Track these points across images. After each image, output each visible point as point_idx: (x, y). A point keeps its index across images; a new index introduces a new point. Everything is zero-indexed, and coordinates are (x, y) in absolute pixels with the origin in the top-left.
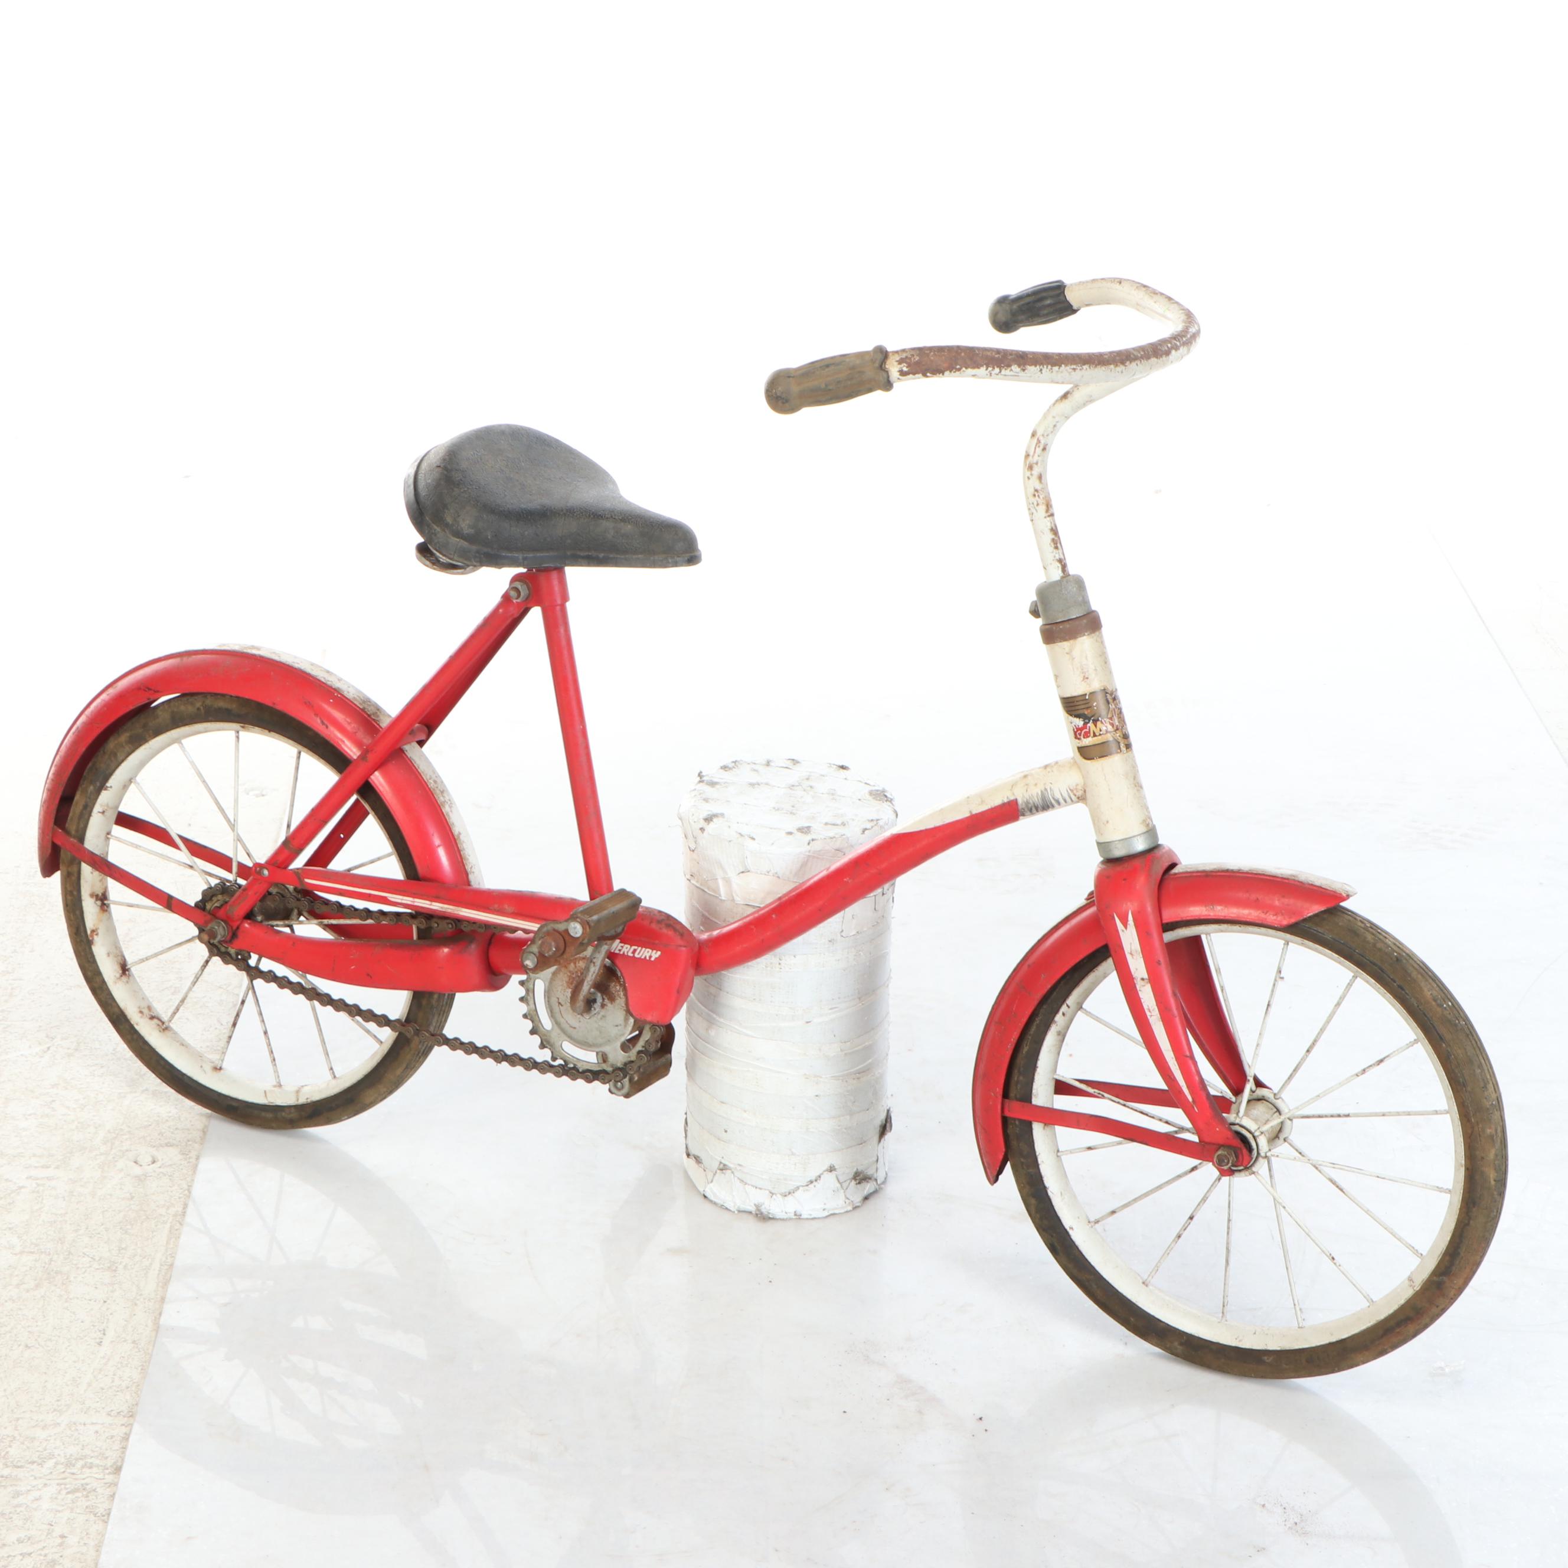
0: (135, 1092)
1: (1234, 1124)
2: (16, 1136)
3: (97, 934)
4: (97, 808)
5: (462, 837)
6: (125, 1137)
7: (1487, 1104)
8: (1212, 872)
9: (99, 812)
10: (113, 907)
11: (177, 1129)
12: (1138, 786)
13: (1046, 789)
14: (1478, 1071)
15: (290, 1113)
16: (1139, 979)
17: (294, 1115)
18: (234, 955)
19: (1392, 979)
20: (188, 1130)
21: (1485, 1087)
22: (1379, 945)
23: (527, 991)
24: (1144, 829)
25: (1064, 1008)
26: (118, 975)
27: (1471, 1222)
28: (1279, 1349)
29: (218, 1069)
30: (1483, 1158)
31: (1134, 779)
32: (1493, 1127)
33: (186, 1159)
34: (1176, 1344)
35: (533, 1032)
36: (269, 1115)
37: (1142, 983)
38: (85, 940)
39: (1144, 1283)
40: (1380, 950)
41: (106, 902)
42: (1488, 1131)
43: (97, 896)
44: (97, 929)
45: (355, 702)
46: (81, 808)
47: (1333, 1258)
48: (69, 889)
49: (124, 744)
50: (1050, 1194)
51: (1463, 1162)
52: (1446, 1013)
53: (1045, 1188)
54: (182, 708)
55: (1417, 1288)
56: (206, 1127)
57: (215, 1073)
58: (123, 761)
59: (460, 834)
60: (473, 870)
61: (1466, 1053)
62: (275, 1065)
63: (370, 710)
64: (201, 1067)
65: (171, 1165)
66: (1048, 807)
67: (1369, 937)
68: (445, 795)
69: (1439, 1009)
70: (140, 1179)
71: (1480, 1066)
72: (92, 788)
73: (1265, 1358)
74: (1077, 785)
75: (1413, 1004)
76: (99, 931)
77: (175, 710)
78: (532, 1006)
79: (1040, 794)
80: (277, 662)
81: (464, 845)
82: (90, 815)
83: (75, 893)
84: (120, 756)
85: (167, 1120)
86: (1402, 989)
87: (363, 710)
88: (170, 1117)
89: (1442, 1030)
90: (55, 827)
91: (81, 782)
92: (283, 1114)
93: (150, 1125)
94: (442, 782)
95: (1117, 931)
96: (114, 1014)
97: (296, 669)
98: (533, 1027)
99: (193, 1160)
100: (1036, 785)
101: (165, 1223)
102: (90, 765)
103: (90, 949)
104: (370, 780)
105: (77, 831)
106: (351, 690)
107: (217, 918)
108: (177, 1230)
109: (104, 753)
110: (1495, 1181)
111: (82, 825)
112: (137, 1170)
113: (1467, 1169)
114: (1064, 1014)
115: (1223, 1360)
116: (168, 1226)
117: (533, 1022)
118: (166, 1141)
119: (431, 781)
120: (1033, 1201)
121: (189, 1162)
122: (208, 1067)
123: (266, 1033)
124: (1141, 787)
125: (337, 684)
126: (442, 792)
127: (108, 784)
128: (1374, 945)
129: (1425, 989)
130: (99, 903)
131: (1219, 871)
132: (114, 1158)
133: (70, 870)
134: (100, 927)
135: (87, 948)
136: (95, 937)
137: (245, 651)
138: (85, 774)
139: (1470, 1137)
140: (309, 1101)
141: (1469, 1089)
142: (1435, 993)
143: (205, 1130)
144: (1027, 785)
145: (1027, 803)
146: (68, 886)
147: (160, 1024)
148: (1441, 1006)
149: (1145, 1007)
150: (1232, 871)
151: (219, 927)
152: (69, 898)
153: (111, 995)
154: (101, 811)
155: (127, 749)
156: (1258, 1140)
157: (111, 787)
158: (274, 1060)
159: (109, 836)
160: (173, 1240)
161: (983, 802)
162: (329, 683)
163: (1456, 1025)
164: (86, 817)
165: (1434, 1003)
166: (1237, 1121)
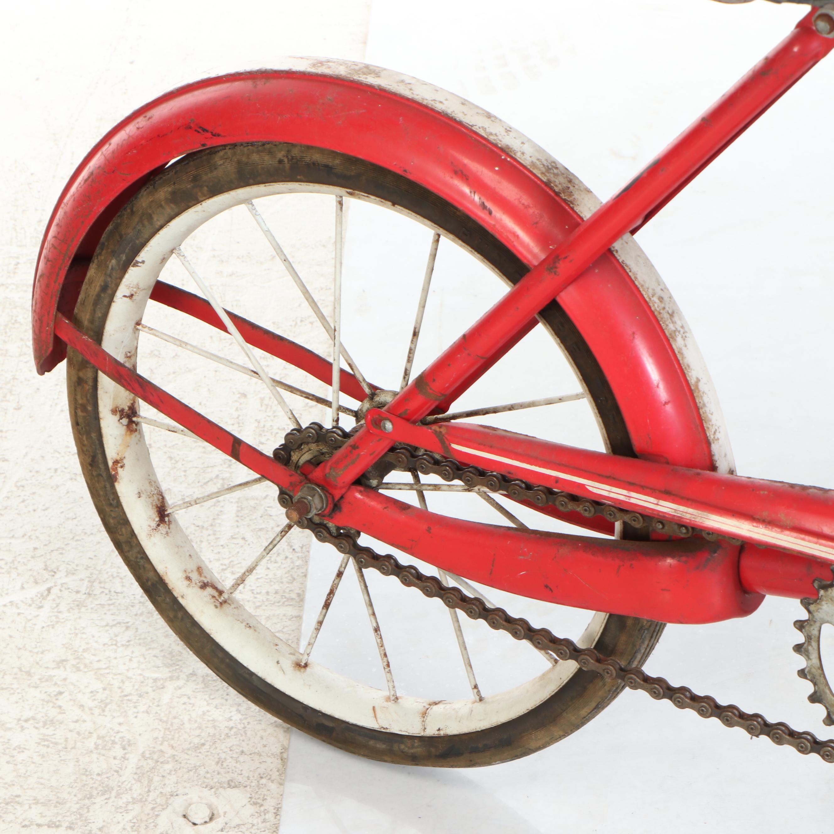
0: (178, 678)
2: (8, 762)
3: (122, 467)
4: (122, 290)
5: (702, 386)
6: (168, 767)
9: (125, 296)
10: (145, 427)
11: (242, 753)
15: (413, 747)
17: (419, 750)
18: (333, 530)
20: (259, 754)
23: (809, 638)
26: (154, 524)
29: (301, 666)
33: (260, 814)
35: (814, 698)
36: (381, 746)
38: (104, 475)
41: (134, 419)
43: (122, 411)
44: (122, 460)
45: (535, 171)
46: (98, 289)
48: (80, 402)
49: (163, 203)
54: (255, 157)
56: (285, 749)
57: (298, 673)
58: (161, 227)
59: (698, 380)
60: (718, 435)
62: (390, 672)
63: (559, 183)
64: (278, 662)
65: (238, 825)
68: (676, 318)
72: (114, 262)
76: (125, 461)
77: (244, 159)
78: (815, 661)
80: (408, 99)
81: (705, 399)
82: (111, 301)
83: (89, 408)
84: (158, 220)
85: (227, 736)
87: (547, 184)
88: (231, 728)
90: (60, 315)
91: (98, 250)
92: (402, 747)
93: (203, 744)
94: (671, 297)
96: (148, 580)
97: (439, 113)
98: (815, 692)
99: (270, 816)
102: (110, 227)
103: (113, 487)
104: (558, 299)
105: (92, 321)
106: (527, 149)
107: (310, 481)
109: (132, 212)
111: (99, 314)
117: (815, 684)
118: (228, 777)
119: (655, 299)
121: (264, 821)
122: (287, 663)
123: (377, 630)
125: (505, 140)
126: (671, 315)
127: (138, 259)
130: (125, 421)
132: (153, 809)
133: (81, 374)
134: (126, 455)
135: (108, 486)
136: (120, 470)
137: (356, 77)
138: (103, 239)
140: (442, 733)
143: (285, 756)
146: (79, 397)
147: (216, 594)
151: (313, 496)
152: (80, 413)
153: (144, 553)
154: (128, 294)
155: (169, 211)
157: (143, 262)
158: (388, 665)
159: (139, 327)
162: (491, 138)
164: (106, 302)
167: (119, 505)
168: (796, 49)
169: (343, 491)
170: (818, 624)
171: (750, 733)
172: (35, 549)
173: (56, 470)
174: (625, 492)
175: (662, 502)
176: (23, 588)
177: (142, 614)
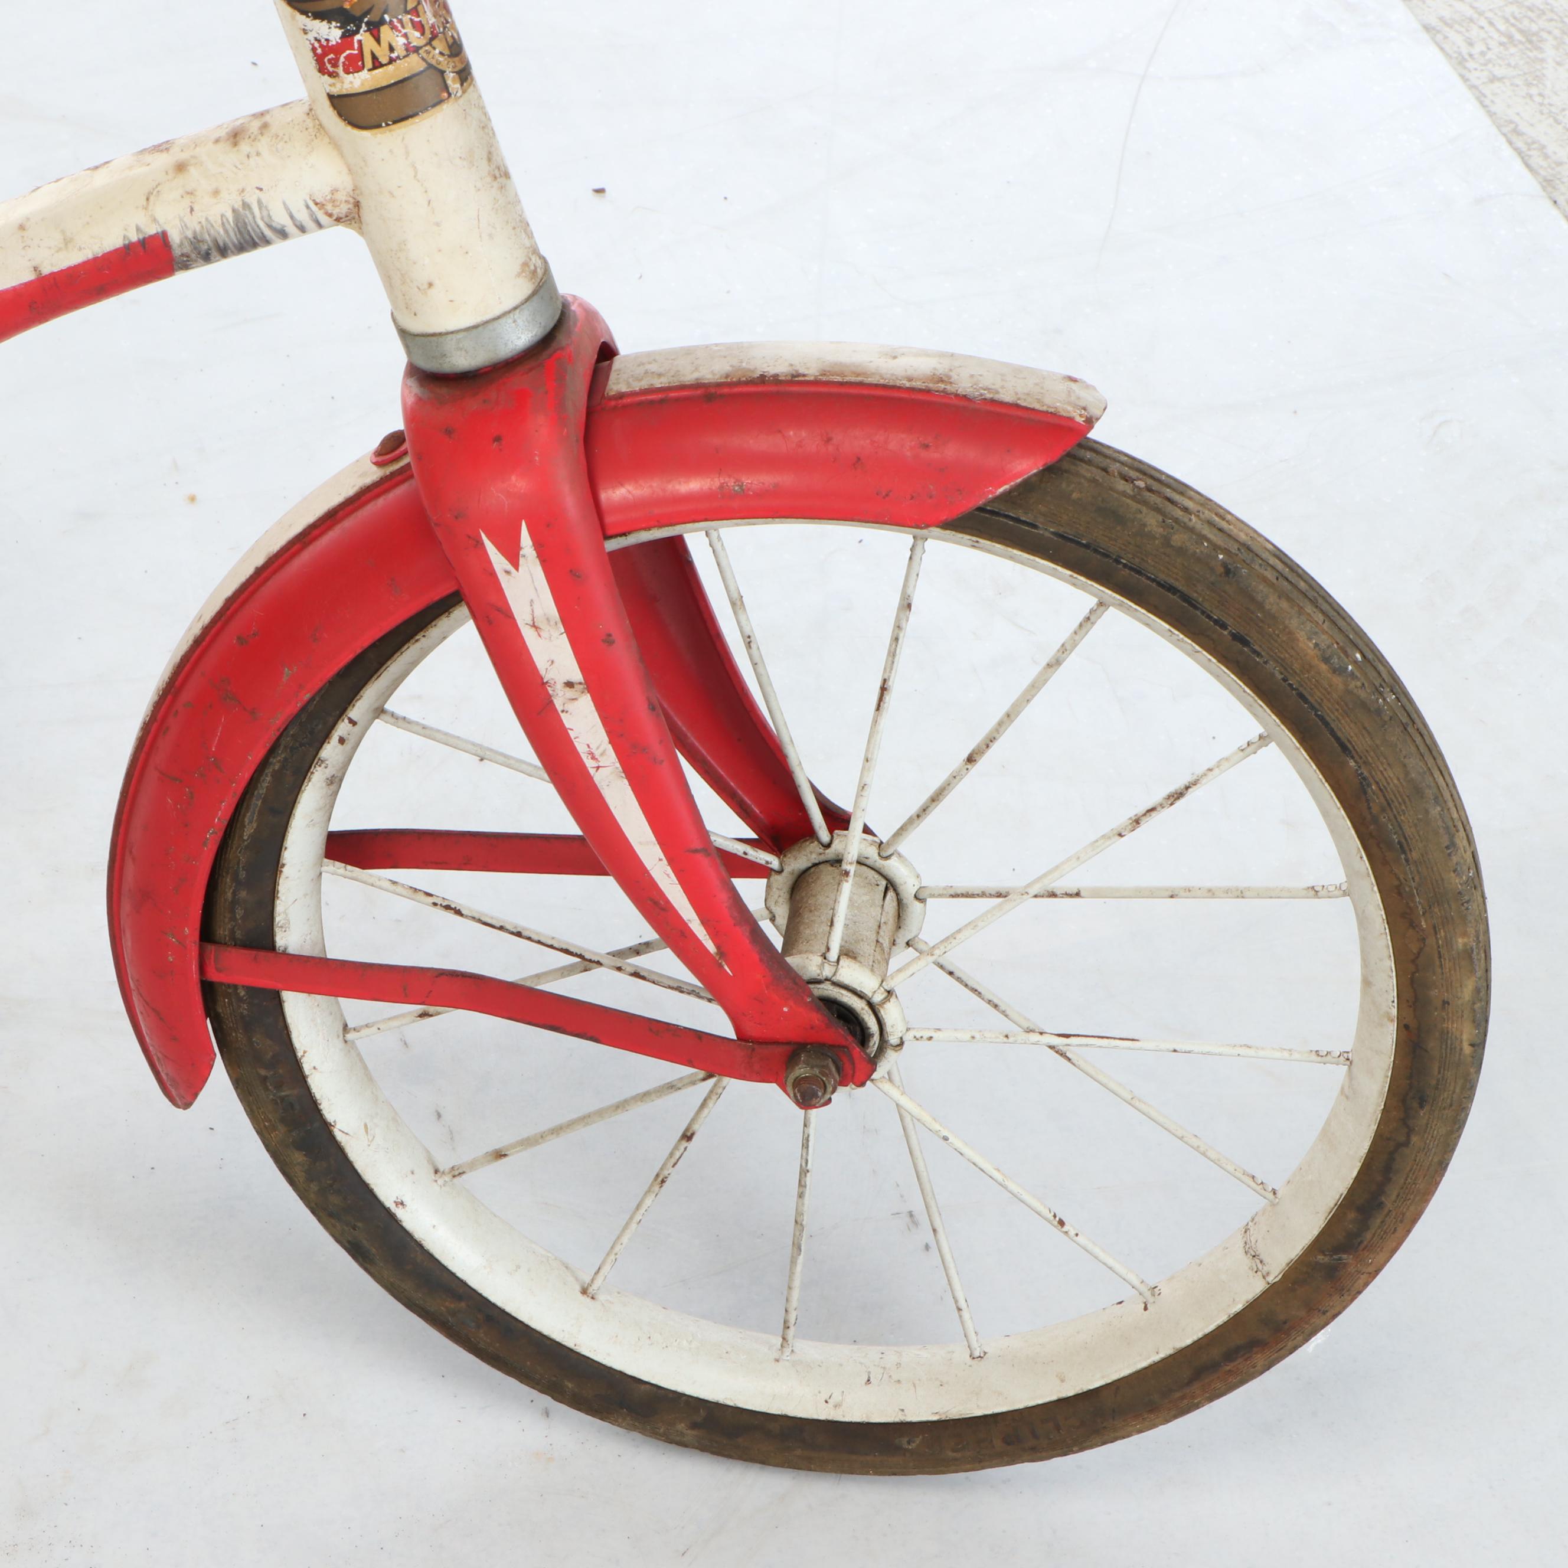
1: (818, 982)
7: (1456, 882)
8: (719, 385)
12: (500, 174)
13: (246, 206)
14: (1435, 811)
16: (559, 686)
19: (1216, 622)
21: (1452, 845)
22: (1178, 539)
24: (525, 288)
25: (342, 728)
27: (1414, 1139)
28: (935, 1418)
30: (1446, 1003)
31: (489, 160)
32: (1471, 931)
34: (681, 1426)
37: (570, 693)
39: (584, 1292)
40: (1181, 551)
42: (1460, 941)
47: (1062, 1223)
50: (339, 1136)
51: (1394, 1012)
52: (1353, 684)
53: (326, 1127)
55: (1274, 1277)
61: (1407, 774)
66: (254, 245)
67: (1152, 521)
69: (1337, 680)
71: (1439, 799)
73: (904, 1442)
74: (334, 191)
75: (1273, 675)
79: (230, 215)
86: (1245, 642)
89: (1347, 729)
95: (493, 574)
100: (216, 193)
110: (1472, 1045)
113: (1404, 1028)
114: (342, 741)
115: (798, 1452)
120: (298, 1157)
124: (507, 175)
128: (1166, 541)
129: (1301, 636)
131: (739, 383)
139: (1413, 961)
141: (1415, 855)
142: (1324, 640)
144: (190, 193)
145: (196, 241)
148: (1340, 671)
149: (581, 748)
150: (776, 380)
156: (883, 1013)
161: (67, 242)
163: (1379, 712)
165: (1324, 667)
166: (827, 971)
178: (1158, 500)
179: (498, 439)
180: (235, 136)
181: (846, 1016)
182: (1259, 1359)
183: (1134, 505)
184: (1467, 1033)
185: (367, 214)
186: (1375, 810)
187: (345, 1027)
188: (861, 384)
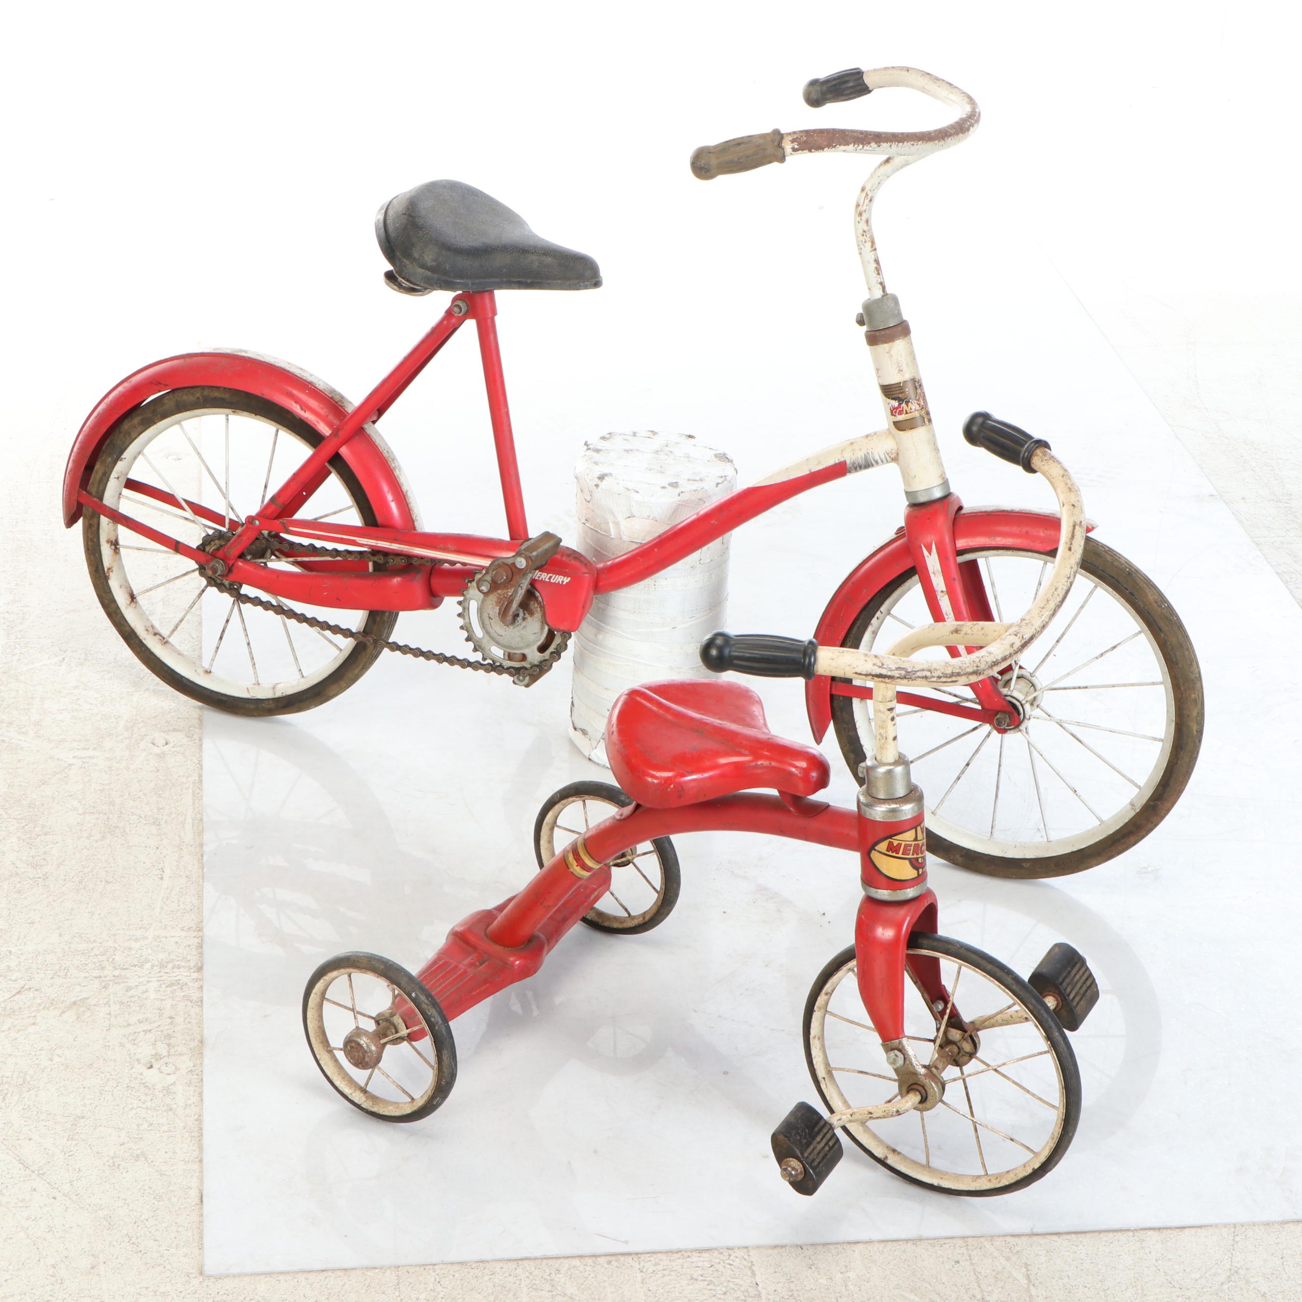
0: (140, 691)
1: (1007, 696)
2: (56, 726)
3: (112, 571)
4: (114, 475)
5: (409, 494)
6: (140, 725)
7: (1193, 677)
8: (992, 512)
10: (122, 550)
11: (179, 718)
12: (937, 450)
13: (868, 453)
14: (1187, 653)
15: (269, 704)
16: (939, 592)
17: (272, 705)
18: (228, 586)
19: (1125, 588)
20: (188, 718)
21: (1191, 664)
22: (1116, 563)
23: (464, 609)
24: (941, 481)
25: (878, 614)
26: (128, 602)
27: (1179, 762)
28: (1034, 857)
29: (208, 672)
30: (1189, 716)
31: (934, 444)
32: (1196, 692)
33: (191, 741)
34: (958, 856)
35: (468, 639)
36: (252, 706)
37: (942, 594)
38: (103, 576)
39: (932, 813)
40: (1116, 567)
41: (118, 547)
42: (1193, 696)
43: (112, 542)
44: (112, 567)
45: (325, 392)
46: (101, 474)
47: (1075, 791)
48: (90, 537)
49: (137, 426)
50: (864, 750)
51: (1174, 719)
52: (1163, 611)
53: (861, 746)
54: (185, 397)
55: (1138, 810)
56: (200, 716)
57: (206, 675)
58: (135, 438)
59: (407, 491)
60: (417, 518)
61: (1178, 640)
62: (255, 668)
63: (337, 398)
64: (196, 671)
65: (181, 745)
66: (869, 466)
67: (1109, 558)
68: (395, 461)
69: (1159, 609)
70: (162, 756)
71: (1188, 649)
72: (110, 459)
73: (1024, 864)
74: (892, 450)
75: (1140, 606)
76: (114, 569)
77: (179, 399)
78: (467, 620)
79: (863, 456)
80: (262, 362)
81: (411, 499)
82: (108, 480)
83: (95, 540)
84: (133, 435)
85: (170, 712)
86: (1133, 595)
87: (332, 398)
88: (171, 709)
89: (1162, 624)
90: (80, 490)
91: (101, 454)
92: (263, 705)
93: (157, 716)
94: (392, 452)
95: (924, 557)
96: (126, 632)
97: (278, 367)
98: (468, 636)
99: (197, 742)
100: (860, 449)
101: (187, 788)
102: (108, 441)
103: (107, 582)
104: (339, 452)
105: (97, 492)
106: (320, 383)
107: (217, 558)
108: (198, 794)
109: (120, 432)
110: (1197, 731)
111: (101, 488)
112: (156, 750)
113: (1177, 724)
114: (878, 618)
115: (992, 867)
116: (190, 791)
117: (468, 632)
118: (173, 728)
119: (385, 452)
120: (852, 756)
121: (194, 743)
122: (201, 671)
123: (249, 644)
124: (938, 450)
125: (310, 379)
126: (393, 460)
127: (123, 457)
128: (1112, 564)
129: (1149, 595)
130: (113, 547)
131: (997, 512)
132: (136, 741)
133: (91, 522)
134: (114, 565)
135: (105, 582)
136: (111, 573)
137: (236, 353)
138: (104, 448)
139: (1179, 701)
140: (284, 694)
141: (1180, 666)
142: (1156, 597)
143: (201, 718)
144: (854, 450)
145: (854, 463)
146: (89, 535)
147: (162, 639)
148: (1160, 606)
149: (944, 612)
150: (1007, 511)
151: (219, 564)
152: (90, 543)
153: (124, 617)
154: (116, 477)
155: (140, 429)
156: (1024, 707)
157: (125, 458)
158: (254, 664)
159: (121, 496)
160: (197, 801)
161: (819, 463)
162: (304, 378)
163: (1171, 620)
164: (105, 481)
165: (1155, 605)
166: (1009, 693)
167: (110, 592)
168: (445, 322)
169: (233, 561)
170: (468, 601)
171: (438, 662)
172: (52, 642)
173: (57, 610)
174: (375, 541)
175: (393, 544)
176: (49, 658)
177: (116, 666)
178: (1112, 554)
179: (929, 519)
180: (867, 436)
181: (1014, 706)
182: (1132, 839)
183: (1104, 553)
184: (1195, 728)
185: (900, 457)
186: (1169, 650)
187: (869, 719)
188: (1030, 514)
